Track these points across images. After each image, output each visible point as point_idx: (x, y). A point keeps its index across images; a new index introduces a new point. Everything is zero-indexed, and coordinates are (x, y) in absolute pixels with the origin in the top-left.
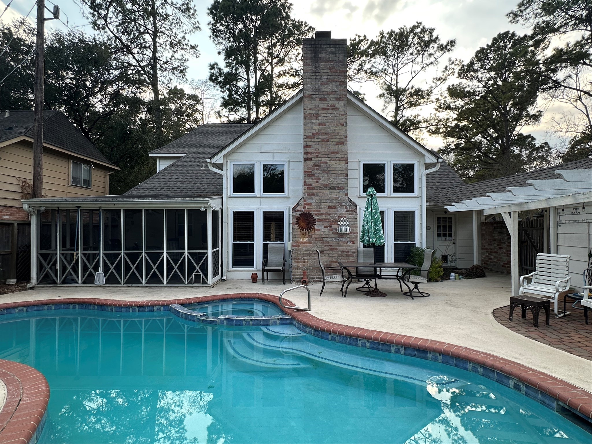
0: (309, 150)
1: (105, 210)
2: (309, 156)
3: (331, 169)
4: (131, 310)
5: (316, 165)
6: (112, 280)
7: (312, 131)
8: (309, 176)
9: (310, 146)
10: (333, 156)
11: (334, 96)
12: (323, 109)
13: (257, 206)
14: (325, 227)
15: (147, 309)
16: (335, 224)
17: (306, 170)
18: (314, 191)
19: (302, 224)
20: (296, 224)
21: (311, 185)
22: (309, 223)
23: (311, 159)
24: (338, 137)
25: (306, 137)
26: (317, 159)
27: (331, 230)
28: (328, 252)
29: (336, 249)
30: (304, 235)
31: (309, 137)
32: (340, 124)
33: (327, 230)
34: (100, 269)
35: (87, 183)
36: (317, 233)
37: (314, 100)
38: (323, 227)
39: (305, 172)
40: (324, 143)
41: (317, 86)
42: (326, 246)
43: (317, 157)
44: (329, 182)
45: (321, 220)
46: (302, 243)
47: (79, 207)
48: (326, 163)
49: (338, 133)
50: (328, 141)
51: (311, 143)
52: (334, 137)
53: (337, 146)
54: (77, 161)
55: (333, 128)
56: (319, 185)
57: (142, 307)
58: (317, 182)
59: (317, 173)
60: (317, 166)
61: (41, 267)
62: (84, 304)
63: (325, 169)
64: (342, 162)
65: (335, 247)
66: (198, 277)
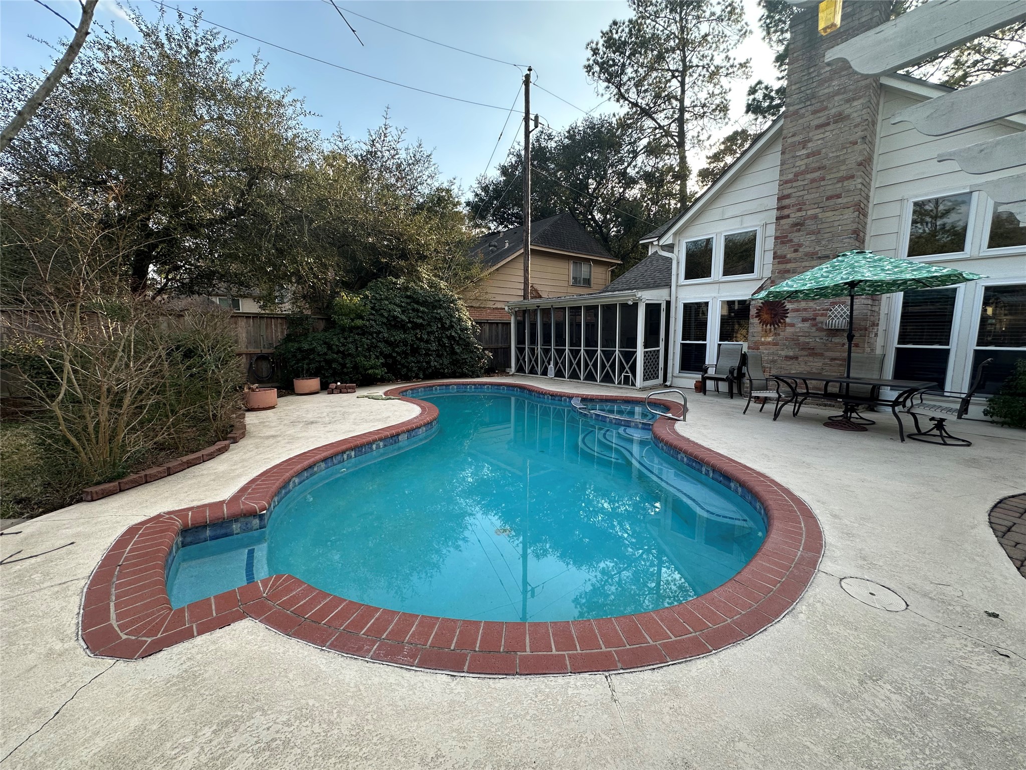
0: (786, 202)
1: (556, 308)
2: (786, 212)
3: (825, 225)
4: (546, 397)
5: (796, 225)
6: (559, 374)
7: (794, 170)
8: (783, 243)
9: (788, 196)
10: (831, 203)
11: (841, 97)
12: (818, 127)
13: (713, 295)
14: (804, 320)
15: (557, 399)
16: (822, 315)
17: (778, 234)
18: (789, 266)
19: (765, 316)
20: (756, 317)
21: (785, 257)
22: (775, 315)
23: (788, 216)
24: (843, 167)
25: (783, 183)
26: (799, 214)
27: (813, 325)
28: (806, 358)
29: (822, 355)
30: (766, 333)
31: (786, 182)
32: (850, 143)
33: (807, 324)
34: (552, 363)
35: (587, 282)
36: (789, 330)
37: (803, 116)
38: (800, 319)
39: (776, 238)
40: (815, 185)
41: (808, 92)
42: (802, 349)
43: (800, 210)
44: (818, 248)
45: (797, 310)
46: (763, 344)
47: (538, 307)
48: (815, 217)
49: (844, 162)
50: (823, 179)
51: (790, 191)
52: (835, 170)
53: (840, 185)
54: (577, 261)
55: (835, 154)
56: (799, 254)
57: (553, 395)
58: (796, 251)
59: (797, 237)
60: (798, 225)
61: (518, 360)
62: (522, 388)
63: (814, 227)
64: (846, 211)
65: (819, 351)
66: (627, 378)
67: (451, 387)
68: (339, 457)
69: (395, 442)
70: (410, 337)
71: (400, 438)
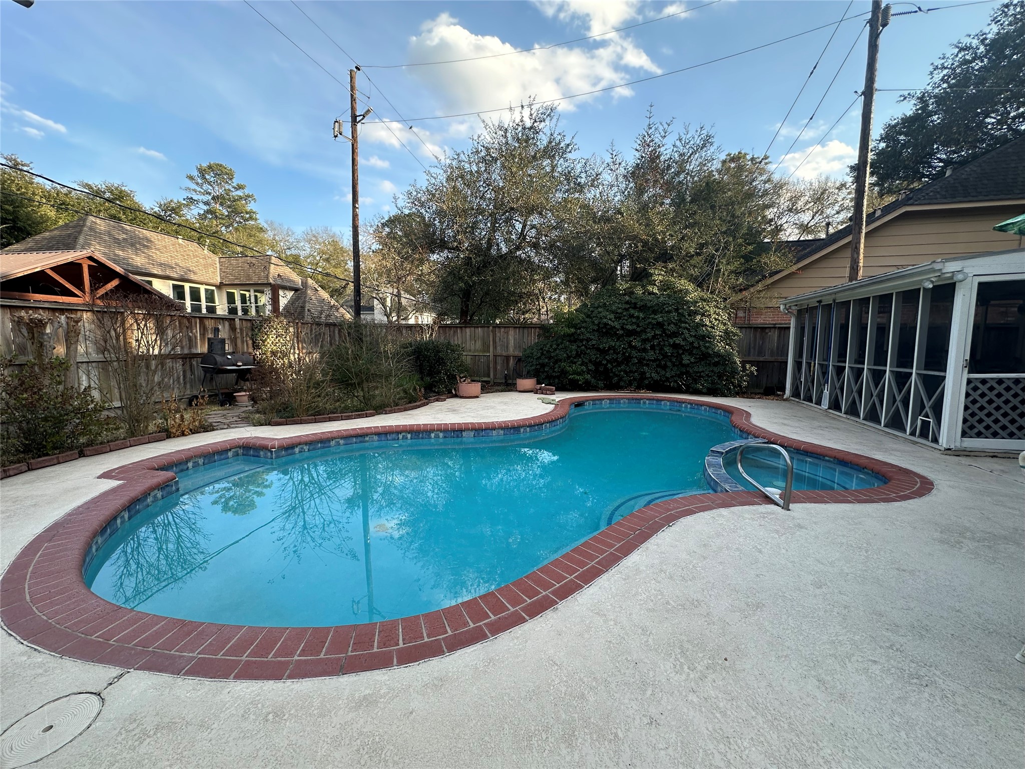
47: (819, 302)
66: (926, 425)
67: (663, 403)
68: (394, 436)
69: (458, 437)
70: (621, 345)
71: (464, 434)
